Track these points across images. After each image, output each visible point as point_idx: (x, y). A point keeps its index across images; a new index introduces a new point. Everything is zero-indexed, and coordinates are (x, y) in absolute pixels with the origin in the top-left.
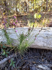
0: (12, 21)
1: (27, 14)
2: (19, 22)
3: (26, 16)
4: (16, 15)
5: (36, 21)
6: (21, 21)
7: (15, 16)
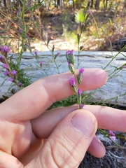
0: (31, 25)
1: (60, 12)
2: (46, 30)
3: (59, 15)
4: (39, 13)
5: (79, 27)
6: (49, 27)
7: (38, 15)
